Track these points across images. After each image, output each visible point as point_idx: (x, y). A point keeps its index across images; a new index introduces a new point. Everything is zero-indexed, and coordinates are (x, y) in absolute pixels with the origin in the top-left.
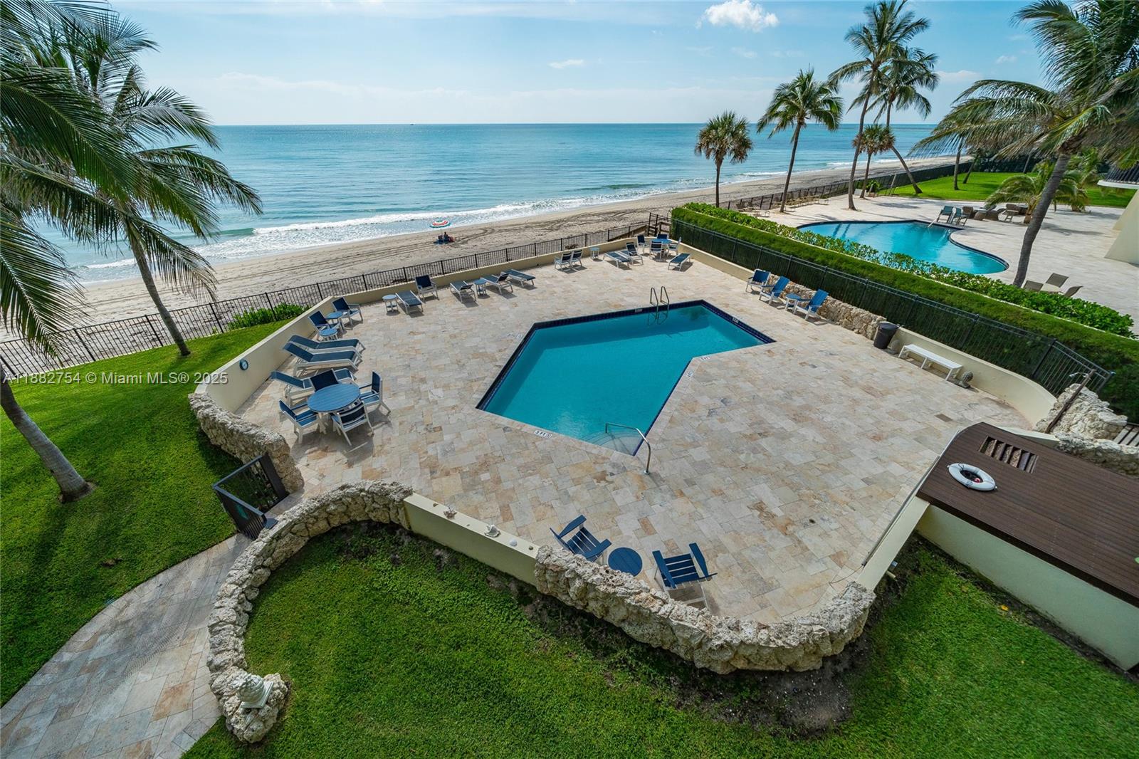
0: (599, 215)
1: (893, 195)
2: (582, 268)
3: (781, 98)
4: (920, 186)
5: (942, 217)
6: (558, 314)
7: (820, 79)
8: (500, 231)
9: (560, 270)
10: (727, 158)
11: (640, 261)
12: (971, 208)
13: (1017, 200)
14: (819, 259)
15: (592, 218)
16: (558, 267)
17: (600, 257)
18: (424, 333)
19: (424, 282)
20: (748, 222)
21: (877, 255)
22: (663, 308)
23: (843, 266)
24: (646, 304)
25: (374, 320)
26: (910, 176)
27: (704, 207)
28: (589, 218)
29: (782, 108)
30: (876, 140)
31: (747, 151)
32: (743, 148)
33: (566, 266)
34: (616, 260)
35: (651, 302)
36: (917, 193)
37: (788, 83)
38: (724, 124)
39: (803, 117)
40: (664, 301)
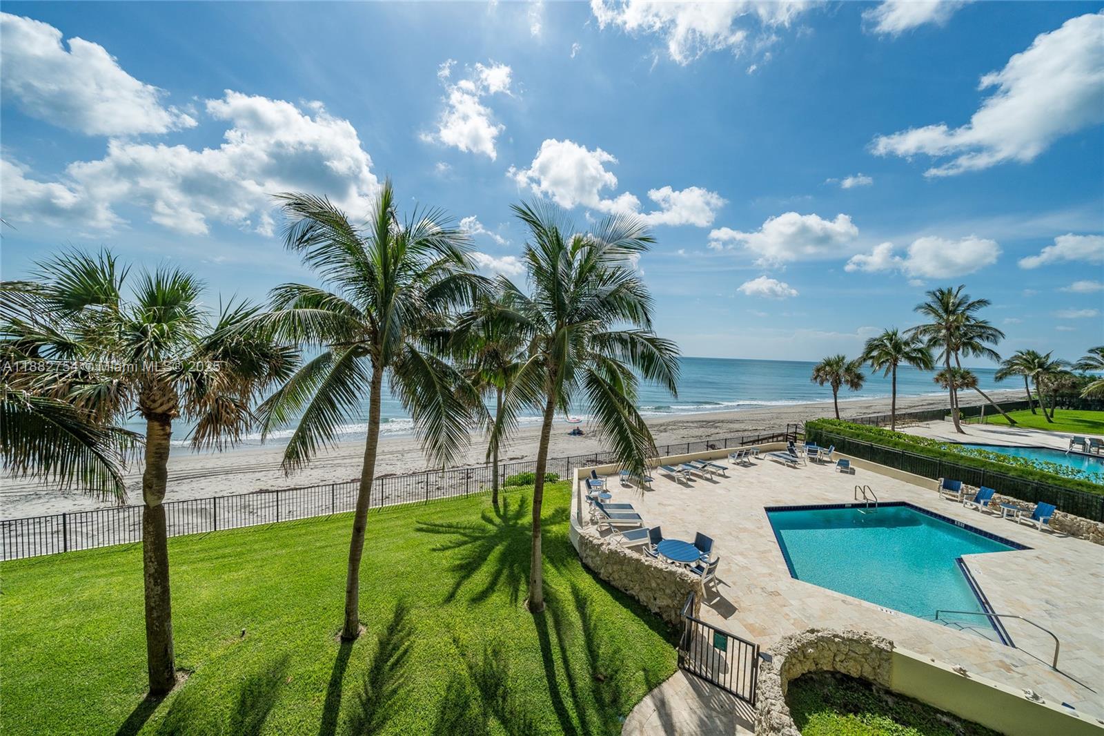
1: (987, 423)
2: (752, 464)
3: (871, 347)
4: (1010, 415)
5: (1077, 446)
6: (777, 502)
7: (904, 336)
9: (734, 464)
10: (844, 387)
11: (802, 462)
14: (1013, 473)
15: (688, 424)
16: (732, 461)
17: (761, 456)
18: (669, 505)
22: (872, 505)
24: (850, 500)
26: (997, 407)
29: (875, 353)
30: (958, 379)
31: (861, 383)
32: (856, 380)
33: (739, 461)
34: (781, 460)
35: (856, 499)
36: (1013, 423)
37: (877, 336)
38: (837, 363)
39: (896, 360)
40: (872, 499)
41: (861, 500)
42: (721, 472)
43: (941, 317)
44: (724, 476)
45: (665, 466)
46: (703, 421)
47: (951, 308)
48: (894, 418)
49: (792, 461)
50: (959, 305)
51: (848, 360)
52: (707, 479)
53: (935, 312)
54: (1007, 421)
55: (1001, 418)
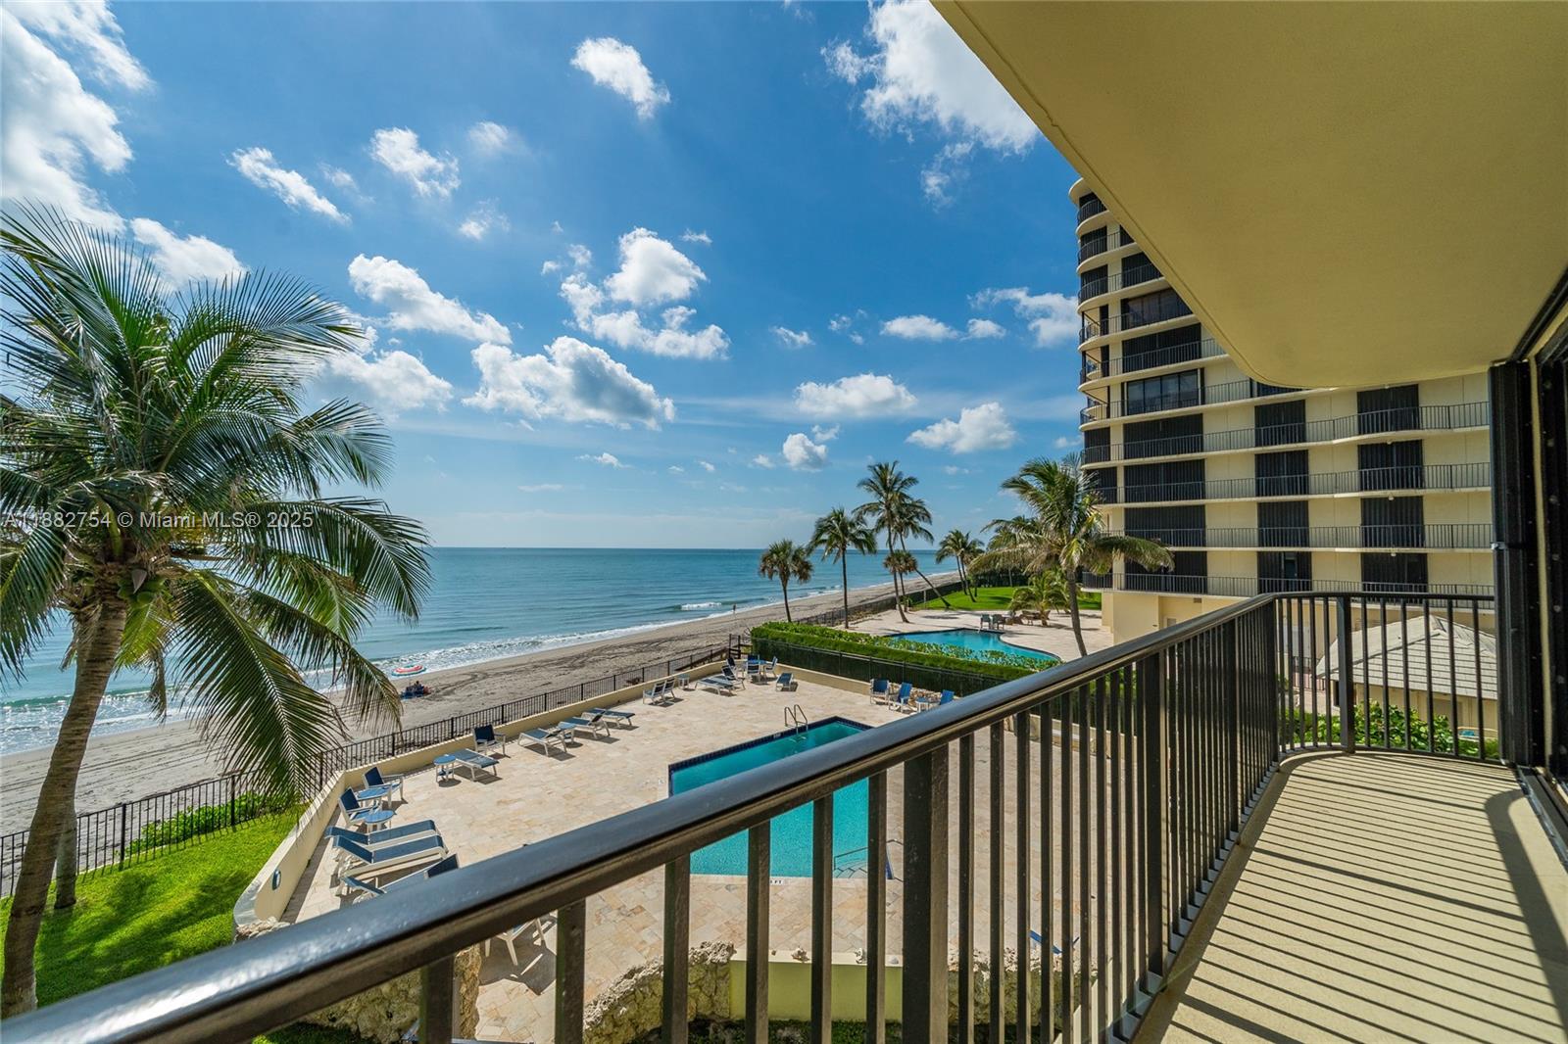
0: (628, 646)
1: (929, 609)
2: (677, 700)
3: (822, 529)
4: (946, 598)
5: (984, 624)
6: (690, 752)
7: (850, 516)
8: (497, 674)
9: (652, 704)
10: (793, 579)
11: (740, 686)
12: (1000, 616)
13: (1030, 607)
14: (927, 663)
15: (621, 650)
16: (649, 700)
17: (691, 686)
18: (520, 799)
19: (485, 734)
20: (840, 636)
21: (975, 654)
22: (802, 729)
23: (952, 666)
24: (780, 727)
25: (423, 796)
26: (936, 591)
27: (777, 626)
28: (616, 651)
29: (825, 536)
30: (903, 563)
31: (810, 573)
32: (804, 570)
33: (658, 698)
34: (715, 686)
35: (787, 725)
36: (948, 607)
37: (825, 516)
38: (784, 550)
39: (844, 544)
40: (802, 721)
41: (792, 725)
42: (625, 722)
43: (881, 495)
44: (630, 728)
45: (533, 730)
46: (644, 643)
47: (888, 485)
48: (848, 613)
49: (726, 686)
50: (896, 482)
51: (795, 546)
52: (601, 738)
53: (876, 488)
54: (944, 605)
55: (939, 602)
